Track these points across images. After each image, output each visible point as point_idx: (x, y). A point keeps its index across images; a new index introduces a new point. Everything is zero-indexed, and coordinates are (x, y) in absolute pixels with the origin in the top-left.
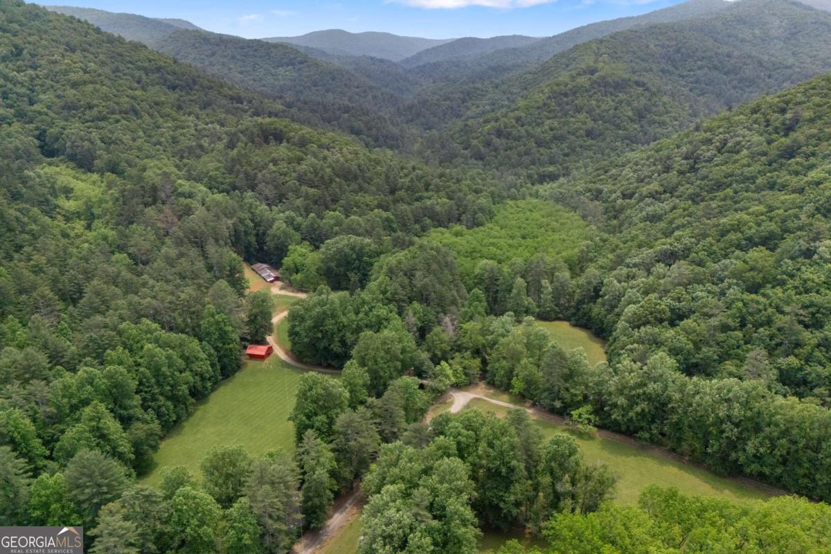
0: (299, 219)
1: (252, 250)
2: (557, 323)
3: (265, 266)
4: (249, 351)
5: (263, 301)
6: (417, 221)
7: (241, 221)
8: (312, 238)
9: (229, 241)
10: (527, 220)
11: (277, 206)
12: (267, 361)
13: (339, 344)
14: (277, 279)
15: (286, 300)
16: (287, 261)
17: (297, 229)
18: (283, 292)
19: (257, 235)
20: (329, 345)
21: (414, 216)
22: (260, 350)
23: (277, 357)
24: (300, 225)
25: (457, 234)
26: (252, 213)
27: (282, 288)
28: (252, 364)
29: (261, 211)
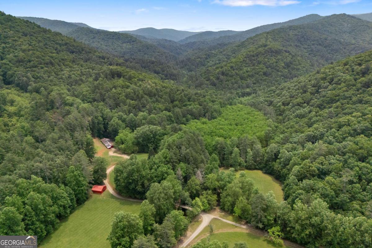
0: (125, 116)
1: (101, 132)
2: (255, 171)
3: (107, 139)
4: (93, 189)
5: (102, 162)
6: (184, 116)
7: (96, 117)
8: (131, 126)
9: (89, 128)
10: (237, 116)
11: (114, 110)
12: (103, 194)
13: (141, 186)
14: (112, 147)
15: (116, 159)
16: (117, 138)
17: (124, 121)
18: (115, 154)
19: (104, 124)
20: (136, 187)
21: (183, 114)
22: (99, 188)
23: (108, 192)
24: (125, 119)
25: (204, 123)
26: (102, 113)
27: (115, 152)
28: (95, 196)
29: (107, 112)
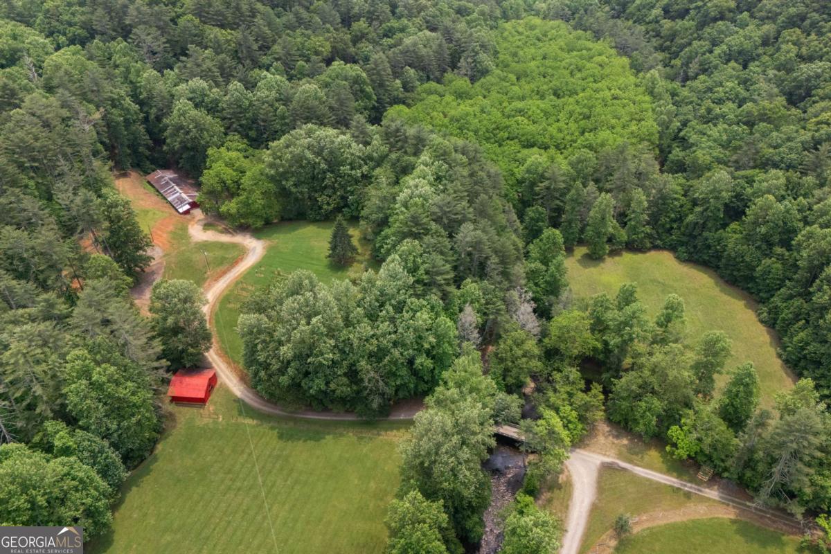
0: (215, 92)
1: (141, 149)
3: (169, 175)
4: (173, 391)
7: (114, 103)
8: (241, 126)
9: (100, 147)
10: (544, 58)
11: (172, 69)
12: (210, 407)
14: (194, 205)
15: (219, 253)
16: (208, 177)
17: (213, 109)
18: (210, 236)
19: (146, 119)
23: (227, 391)
24: (216, 102)
26: (131, 82)
27: (207, 226)
29: (148, 80)
